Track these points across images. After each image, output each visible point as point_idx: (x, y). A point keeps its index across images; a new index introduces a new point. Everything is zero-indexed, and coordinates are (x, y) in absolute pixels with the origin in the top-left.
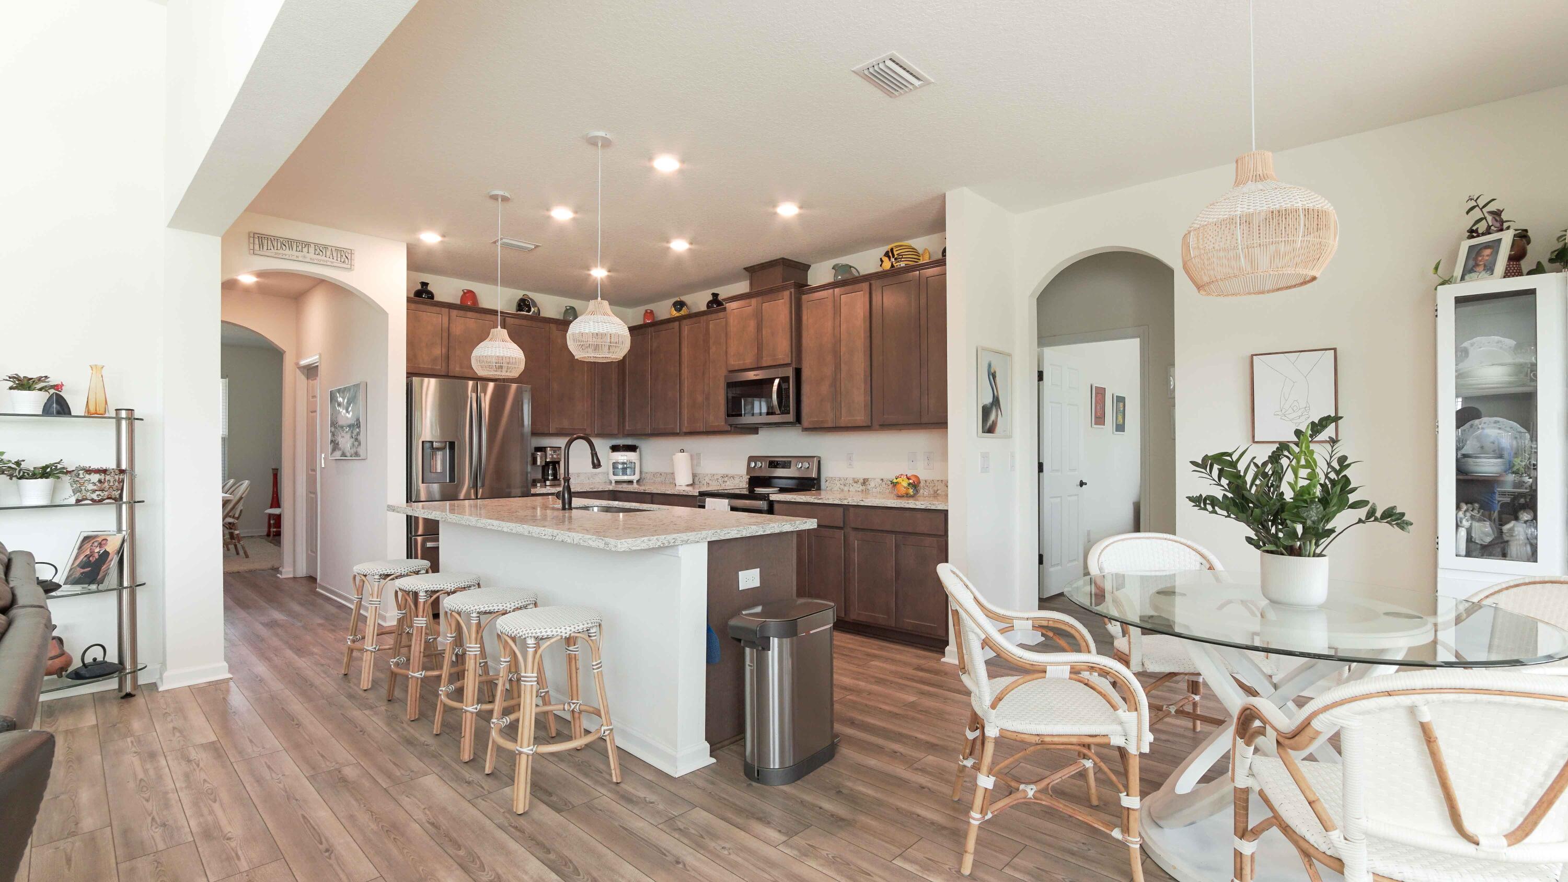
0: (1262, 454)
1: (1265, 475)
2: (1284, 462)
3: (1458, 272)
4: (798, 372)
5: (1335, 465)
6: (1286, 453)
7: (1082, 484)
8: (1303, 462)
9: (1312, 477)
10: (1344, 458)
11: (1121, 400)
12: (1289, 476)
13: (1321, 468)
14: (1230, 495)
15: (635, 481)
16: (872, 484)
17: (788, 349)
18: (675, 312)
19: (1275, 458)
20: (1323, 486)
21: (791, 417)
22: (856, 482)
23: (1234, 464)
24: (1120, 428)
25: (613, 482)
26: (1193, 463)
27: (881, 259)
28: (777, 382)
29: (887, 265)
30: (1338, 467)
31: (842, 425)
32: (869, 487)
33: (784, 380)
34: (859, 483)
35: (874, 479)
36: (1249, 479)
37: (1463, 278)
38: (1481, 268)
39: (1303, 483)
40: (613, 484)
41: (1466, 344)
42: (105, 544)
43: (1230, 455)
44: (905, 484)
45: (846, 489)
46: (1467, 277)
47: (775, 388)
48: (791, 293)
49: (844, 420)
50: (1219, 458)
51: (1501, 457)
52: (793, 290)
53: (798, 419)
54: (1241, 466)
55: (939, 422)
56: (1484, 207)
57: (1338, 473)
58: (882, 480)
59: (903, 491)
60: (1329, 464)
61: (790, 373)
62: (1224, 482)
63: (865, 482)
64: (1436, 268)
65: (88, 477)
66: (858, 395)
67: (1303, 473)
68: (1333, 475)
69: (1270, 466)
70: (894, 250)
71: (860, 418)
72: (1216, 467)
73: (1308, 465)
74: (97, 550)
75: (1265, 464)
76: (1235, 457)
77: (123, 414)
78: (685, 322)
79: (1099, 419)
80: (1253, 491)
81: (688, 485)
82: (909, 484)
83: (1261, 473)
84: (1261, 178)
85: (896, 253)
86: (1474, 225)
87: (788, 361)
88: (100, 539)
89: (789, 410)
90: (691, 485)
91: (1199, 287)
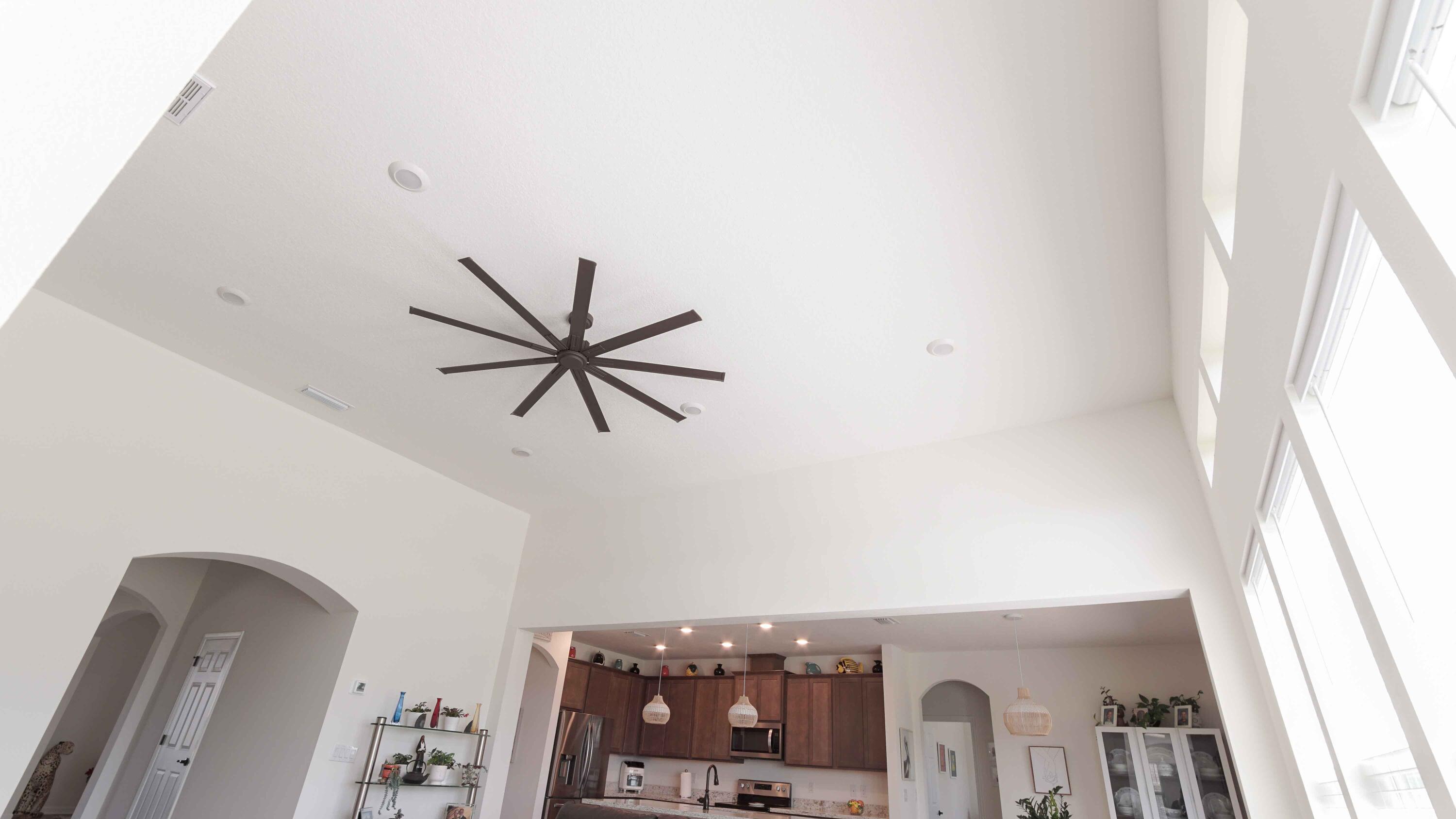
0: (1039, 799)
1: (1041, 809)
2: (1047, 803)
3: (1102, 720)
4: (784, 726)
5: (1063, 805)
6: (1047, 800)
7: (940, 813)
8: (1053, 804)
9: (1056, 809)
10: (1065, 804)
11: (953, 753)
12: (1049, 810)
13: (1059, 807)
14: (1031, 816)
15: (639, 791)
16: (827, 805)
17: (779, 712)
18: (691, 672)
19: (1044, 801)
20: (1061, 814)
21: (779, 756)
22: (816, 803)
23: (1030, 803)
24: (954, 774)
25: (625, 790)
26: (1017, 802)
27: (837, 666)
28: (771, 731)
29: (841, 669)
30: (1064, 807)
31: (813, 764)
32: (825, 807)
33: (776, 731)
34: (818, 804)
35: (828, 801)
36: (1036, 809)
37: (1104, 723)
38: (1109, 720)
39: (1054, 812)
40: (625, 792)
41: (1112, 752)
42: (462, 812)
43: (1029, 799)
44: (856, 806)
45: (808, 807)
46: (1105, 723)
47: (770, 736)
48: (782, 676)
49: (815, 761)
50: (1025, 801)
51: (1132, 806)
52: (783, 675)
53: (783, 758)
54: (1033, 804)
55: (881, 767)
56: (1107, 692)
57: (1065, 809)
58: (834, 802)
59: (854, 810)
60: (1061, 806)
61: (780, 726)
62: (1028, 810)
63: (822, 803)
64: (1095, 716)
65: (474, 770)
66: (824, 747)
67: (1053, 808)
68: (1063, 810)
69: (1042, 805)
70: (845, 662)
71: (825, 761)
72: (1025, 804)
73: (1054, 805)
74: (458, 816)
75: (1041, 804)
76: (1030, 801)
77: (484, 733)
78: (700, 681)
79: (943, 768)
80: (1038, 814)
81: (688, 798)
82: (859, 806)
83: (1040, 807)
84: (1026, 698)
85: (846, 664)
86: (1105, 699)
87: (778, 718)
88: (459, 809)
89: (779, 751)
90: (690, 798)
91: (1011, 733)
